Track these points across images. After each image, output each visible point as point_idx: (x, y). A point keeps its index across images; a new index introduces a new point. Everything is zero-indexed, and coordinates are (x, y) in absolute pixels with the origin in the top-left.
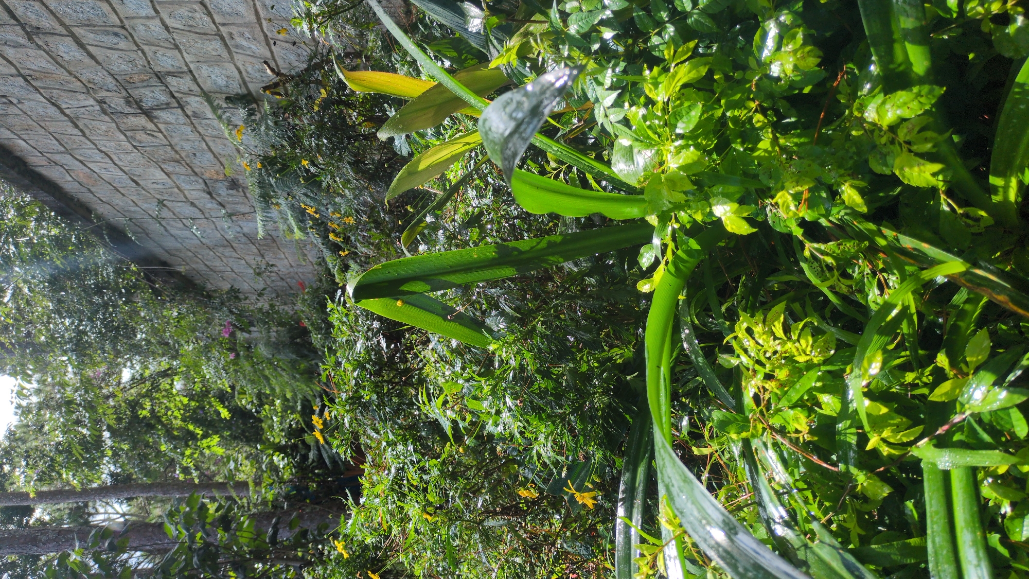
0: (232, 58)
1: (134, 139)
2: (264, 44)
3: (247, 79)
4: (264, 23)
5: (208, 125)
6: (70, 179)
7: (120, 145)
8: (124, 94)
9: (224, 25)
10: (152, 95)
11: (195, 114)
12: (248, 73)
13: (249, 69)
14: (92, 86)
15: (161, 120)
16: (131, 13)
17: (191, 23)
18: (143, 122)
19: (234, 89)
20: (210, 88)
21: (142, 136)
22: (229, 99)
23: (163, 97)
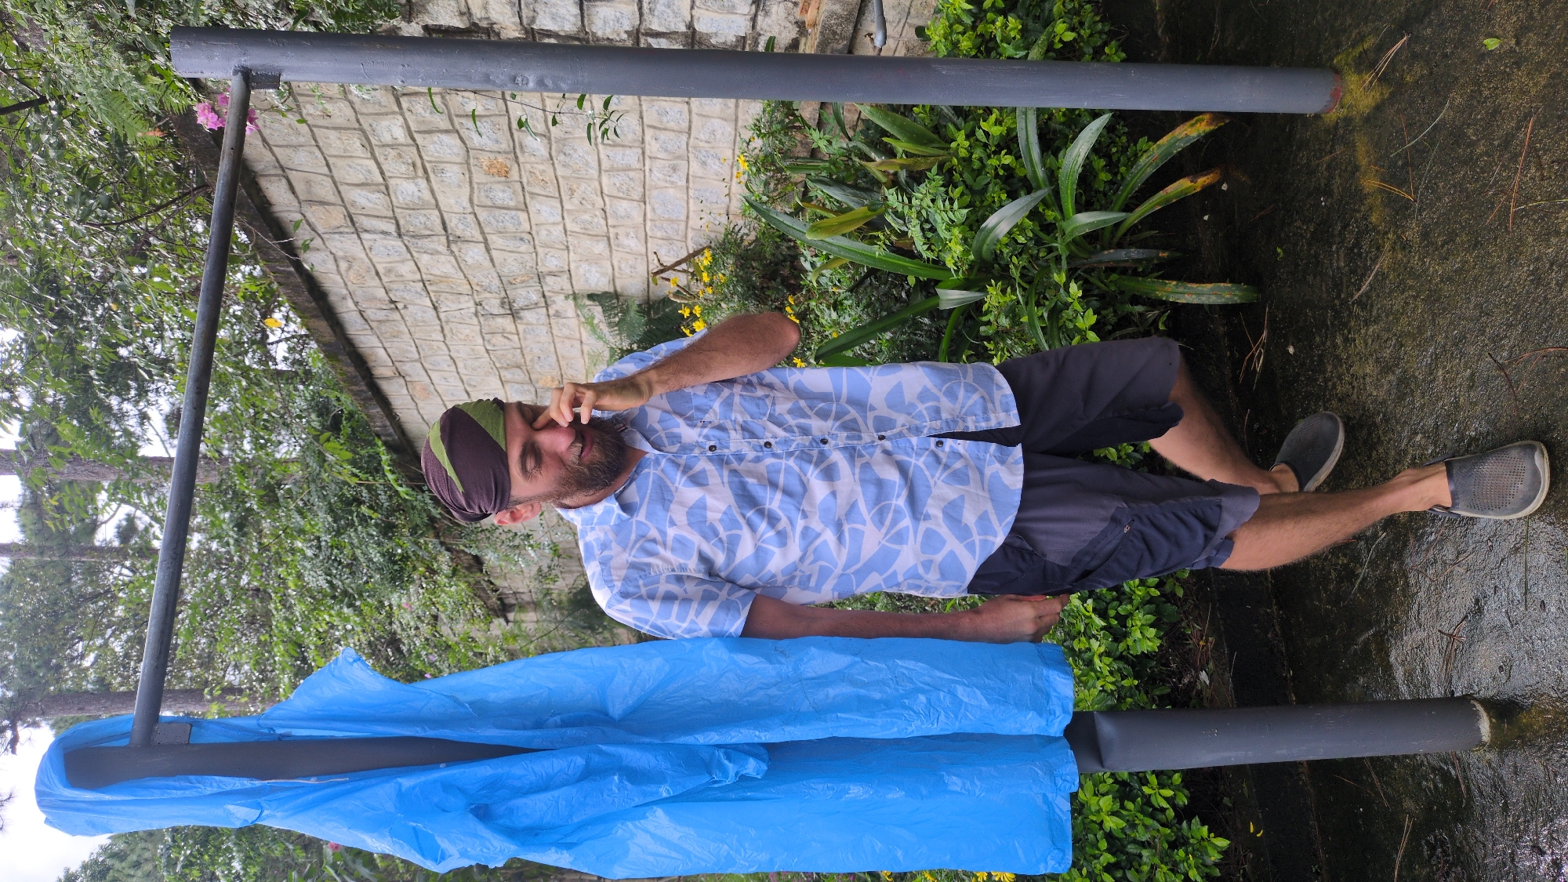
0: (611, 256)
1: (489, 341)
2: (643, 242)
3: (617, 275)
4: (649, 223)
5: (564, 325)
6: (406, 392)
7: (473, 350)
8: (503, 294)
9: (614, 227)
10: (526, 295)
11: (558, 315)
12: (620, 268)
13: (623, 266)
14: (478, 288)
15: (525, 321)
16: (542, 220)
17: (589, 227)
18: (507, 323)
19: (602, 285)
20: (580, 286)
21: (498, 340)
22: (591, 297)
23: (535, 297)
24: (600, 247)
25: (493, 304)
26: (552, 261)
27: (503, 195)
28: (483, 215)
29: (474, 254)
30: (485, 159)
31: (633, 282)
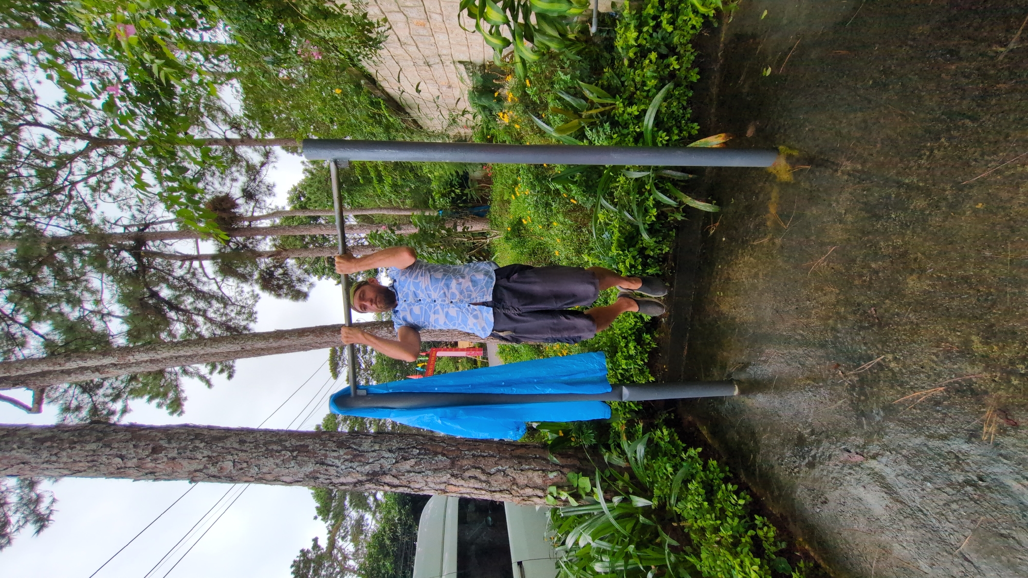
0: (469, 51)
1: (420, 73)
2: (482, 48)
3: (471, 57)
7: (413, 75)
8: (425, 60)
9: (470, 43)
10: (434, 60)
12: (472, 55)
13: (474, 54)
14: (414, 58)
15: (433, 68)
17: (460, 42)
18: (427, 68)
19: (466, 59)
20: (456, 59)
21: (423, 72)
22: (460, 62)
23: (438, 60)
24: (465, 48)
25: (421, 63)
26: (444, 52)
27: (422, 31)
28: (415, 38)
29: (412, 49)
30: (415, 21)
31: (478, 59)
